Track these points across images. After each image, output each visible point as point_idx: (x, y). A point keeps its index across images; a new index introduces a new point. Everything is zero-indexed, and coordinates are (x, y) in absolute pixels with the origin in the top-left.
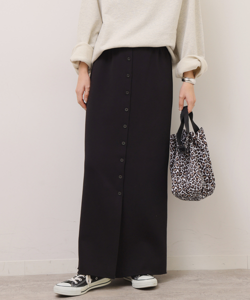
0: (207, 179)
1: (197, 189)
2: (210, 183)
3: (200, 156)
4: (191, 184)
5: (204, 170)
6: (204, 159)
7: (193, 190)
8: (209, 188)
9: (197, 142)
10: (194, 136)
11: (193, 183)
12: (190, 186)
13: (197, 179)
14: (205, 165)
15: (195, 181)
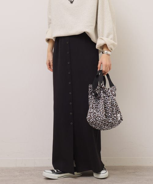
0: (110, 115)
1: (102, 119)
3: (107, 100)
4: (98, 115)
5: (108, 109)
6: (109, 102)
7: (100, 119)
8: (110, 121)
9: (105, 90)
10: (103, 87)
11: (100, 114)
12: (98, 116)
13: (103, 112)
14: (109, 106)
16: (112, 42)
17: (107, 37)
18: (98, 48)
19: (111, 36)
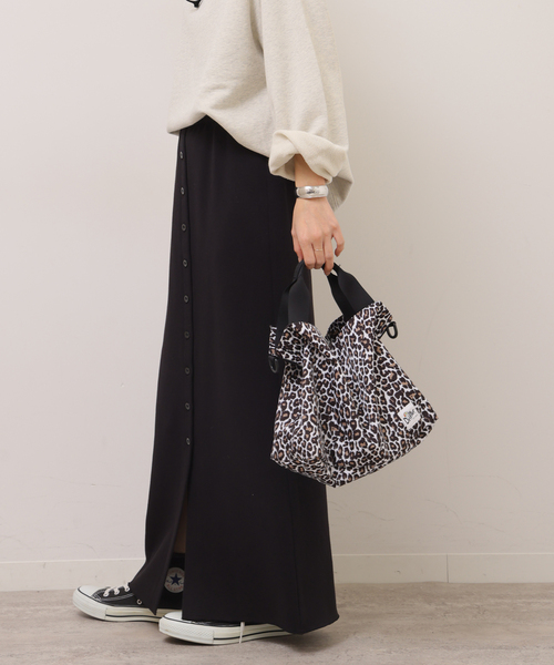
2: (356, 438)
12: (295, 449)
15: (302, 437)
16: (325, 142)
17: (305, 127)
18: (277, 171)
19: (320, 123)
